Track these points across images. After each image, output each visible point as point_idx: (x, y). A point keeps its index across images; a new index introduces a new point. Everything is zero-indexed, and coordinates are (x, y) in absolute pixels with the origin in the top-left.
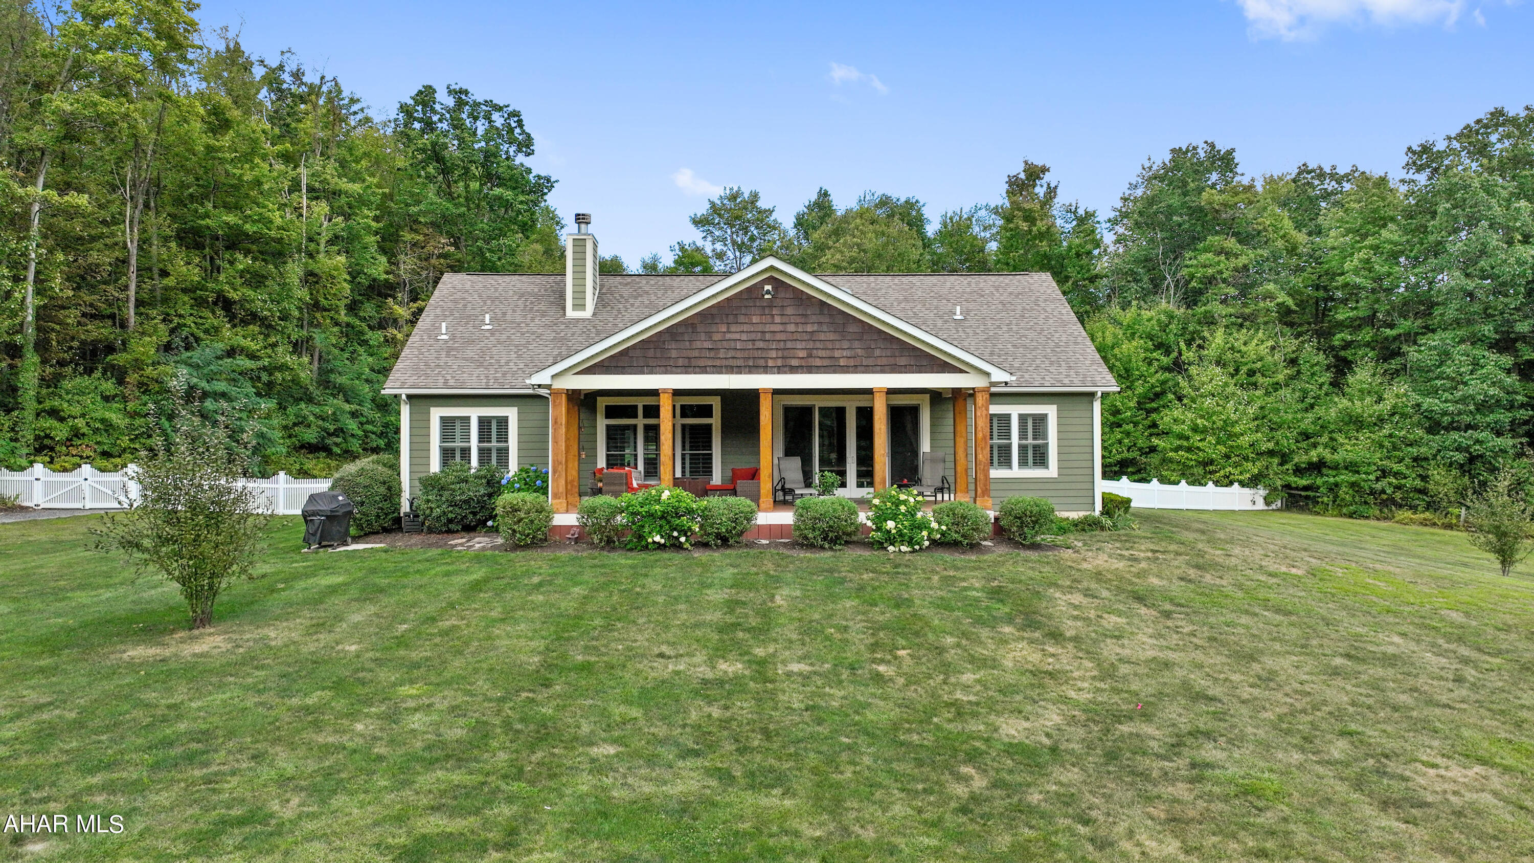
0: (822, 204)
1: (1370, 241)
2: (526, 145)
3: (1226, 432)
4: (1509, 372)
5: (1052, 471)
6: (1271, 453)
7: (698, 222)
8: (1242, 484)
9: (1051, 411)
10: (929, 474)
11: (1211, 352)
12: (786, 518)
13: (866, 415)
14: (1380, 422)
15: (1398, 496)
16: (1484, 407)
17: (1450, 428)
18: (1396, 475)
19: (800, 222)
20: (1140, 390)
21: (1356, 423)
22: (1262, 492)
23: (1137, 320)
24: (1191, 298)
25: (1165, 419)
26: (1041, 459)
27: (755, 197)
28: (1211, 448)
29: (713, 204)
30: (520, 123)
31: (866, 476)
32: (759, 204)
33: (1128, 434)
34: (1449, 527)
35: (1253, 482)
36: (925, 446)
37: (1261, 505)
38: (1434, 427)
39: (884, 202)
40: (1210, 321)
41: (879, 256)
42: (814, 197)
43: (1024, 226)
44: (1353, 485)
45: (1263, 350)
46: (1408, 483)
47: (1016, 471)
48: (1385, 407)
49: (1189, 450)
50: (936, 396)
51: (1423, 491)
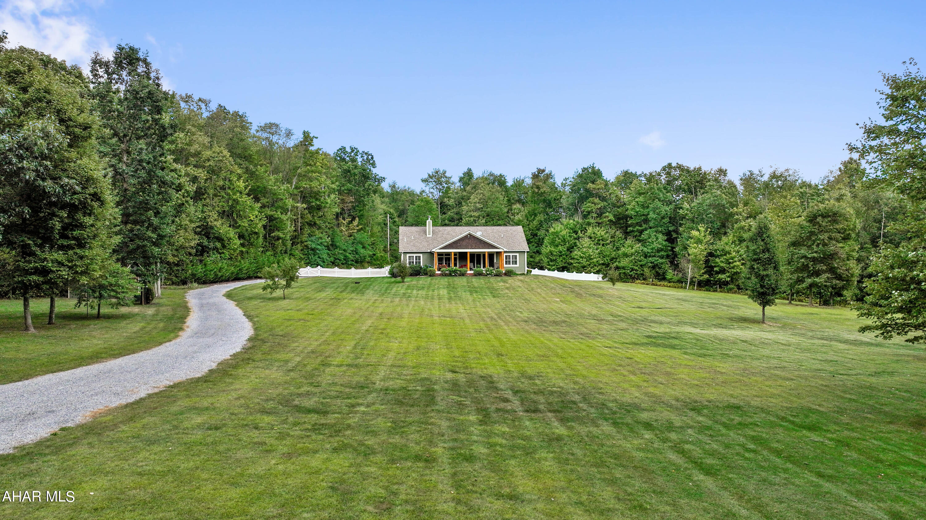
0: (469, 174)
1: (637, 200)
2: (374, 165)
3: (589, 258)
4: (665, 241)
5: (518, 265)
6: (603, 264)
7: (424, 181)
8: (594, 273)
9: (518, 254)
10: (496, 266)
11: (588, 234)
12: (472, 272)
13: (484, 255)
14: (632, 255)
15: (636, 276)
16: (659, 251)
17: (650, 256)
18: (636, 270)
19: (461, 179)
20: (568, 245)
21: (626, 255)
22: (601, 276)
23: (568, 224)
24: (585, 217)
25: (573, 254)
26: (516, 263)
27: (445, 172)
28: (584, 262)
29: (429, 175)
30: (372, 158)
31: (484, 267)
32: (446, 175)
33: (564, 259)
34: (648, 284)
35: (598, 272)
36: (495, 261)
37: (601, 279)
38: (646, 257)
39: (491, 174)
40: (589, 224)
41: (490, 199)
42: (466, 170)
43: (536, 190)
44: (624, 273)
45: (603, 233)
46: (639, 272)
47: (511, 265)
48: (633, 251)
49: (579, 263)
50: (497, 253)
51: (642, 274)
